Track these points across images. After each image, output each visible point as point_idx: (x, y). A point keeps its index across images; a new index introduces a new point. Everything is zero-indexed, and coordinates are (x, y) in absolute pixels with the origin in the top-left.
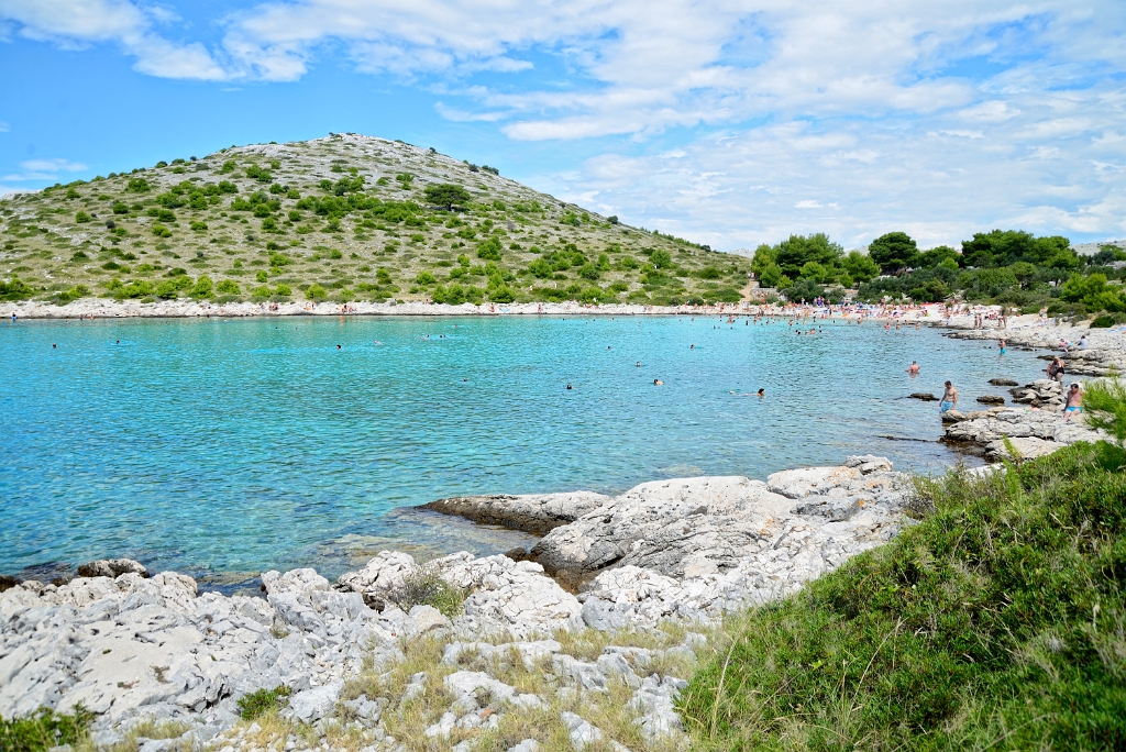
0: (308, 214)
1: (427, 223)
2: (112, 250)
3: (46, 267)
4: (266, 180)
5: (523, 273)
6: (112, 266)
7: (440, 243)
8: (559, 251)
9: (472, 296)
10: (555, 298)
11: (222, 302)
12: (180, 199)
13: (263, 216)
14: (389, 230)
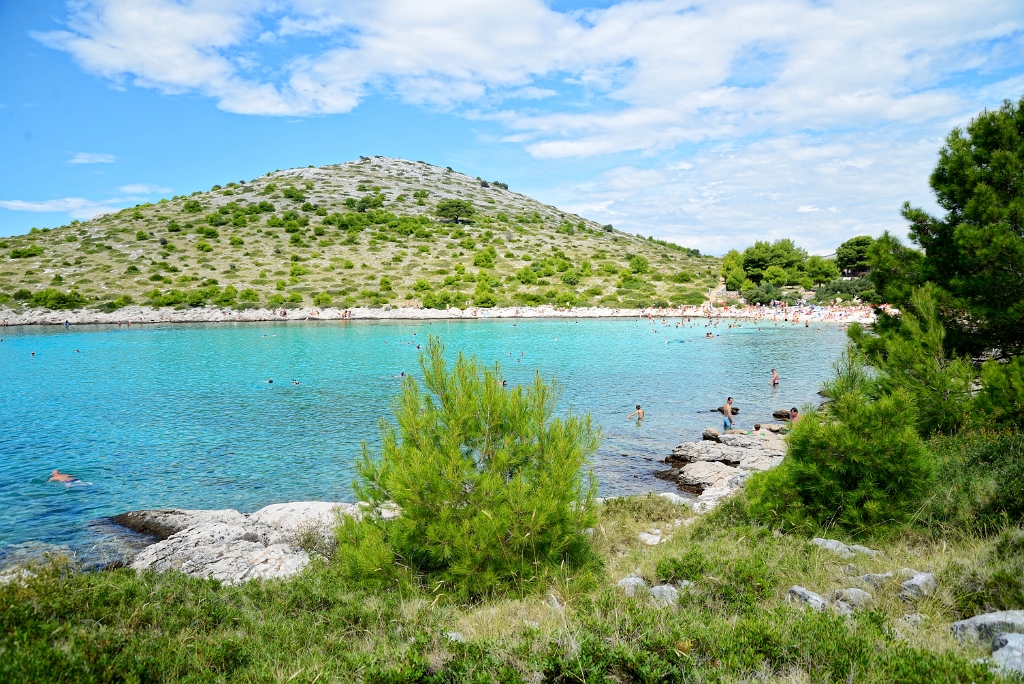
0: (333, 229)
1: (434, 235)
2: (161, 264)
3: (104, 279)
4: (300, 199)
5: (510, 279)
6: (157, 278)
7: (443, 253)
8: (548, 259)
9: (459, 302)
10: (533, 302)
11: (241, 308)
12: (224, 218)
13: (293, 231)
14: (400, 242)
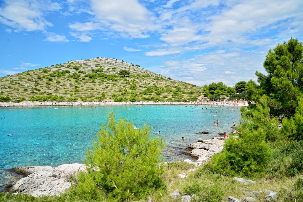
0: (87, 78)
1: (118, 80)
2: (35, 88)
3: (16, 93)
4: (78, 69)
5: (141, 93)
6: (33, 92)
7: (120, 85)
8: (152, 87)
9: (125, 100)
10: (147, 100)
11: (59, 102)
12: (55, 75)
13: (76, 79)
14: (108, 82)
